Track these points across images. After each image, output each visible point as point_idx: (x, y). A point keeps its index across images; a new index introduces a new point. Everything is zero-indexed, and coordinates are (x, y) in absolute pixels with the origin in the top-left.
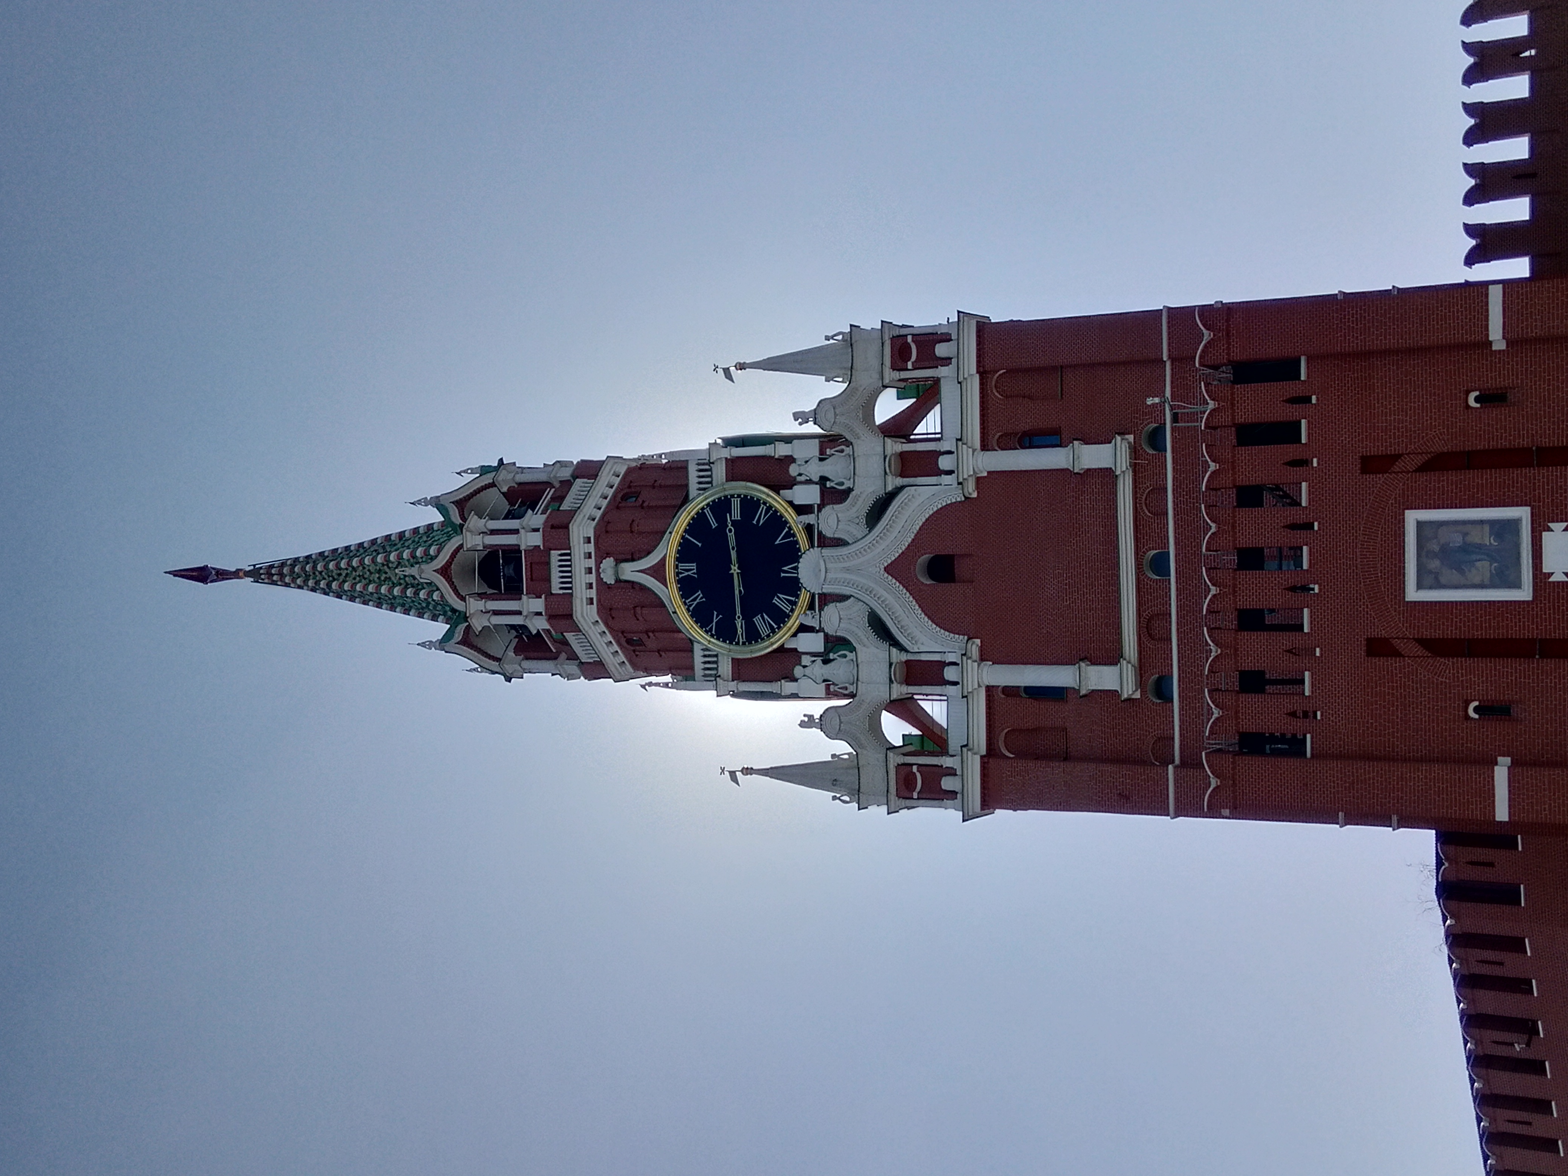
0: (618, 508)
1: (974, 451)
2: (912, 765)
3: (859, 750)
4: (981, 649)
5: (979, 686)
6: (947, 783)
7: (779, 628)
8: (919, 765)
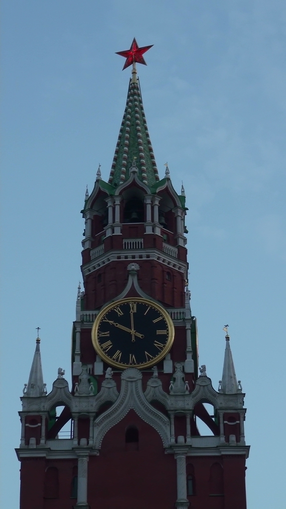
0: (163, 271)
1: (186, 453)
2: (41, 423)
3: (48, 397)
4: (95, 456)
5: (78, 456)
6: (33, 441)
7: (106, 353)
8: (40, 427)
